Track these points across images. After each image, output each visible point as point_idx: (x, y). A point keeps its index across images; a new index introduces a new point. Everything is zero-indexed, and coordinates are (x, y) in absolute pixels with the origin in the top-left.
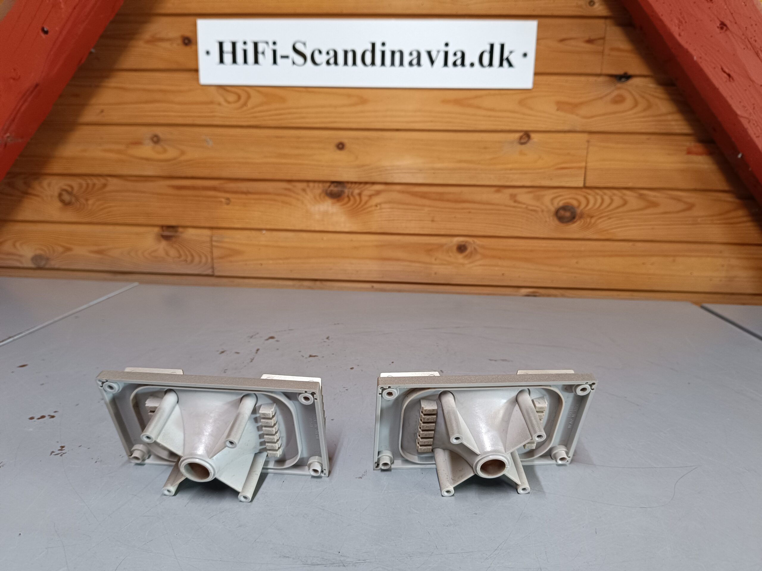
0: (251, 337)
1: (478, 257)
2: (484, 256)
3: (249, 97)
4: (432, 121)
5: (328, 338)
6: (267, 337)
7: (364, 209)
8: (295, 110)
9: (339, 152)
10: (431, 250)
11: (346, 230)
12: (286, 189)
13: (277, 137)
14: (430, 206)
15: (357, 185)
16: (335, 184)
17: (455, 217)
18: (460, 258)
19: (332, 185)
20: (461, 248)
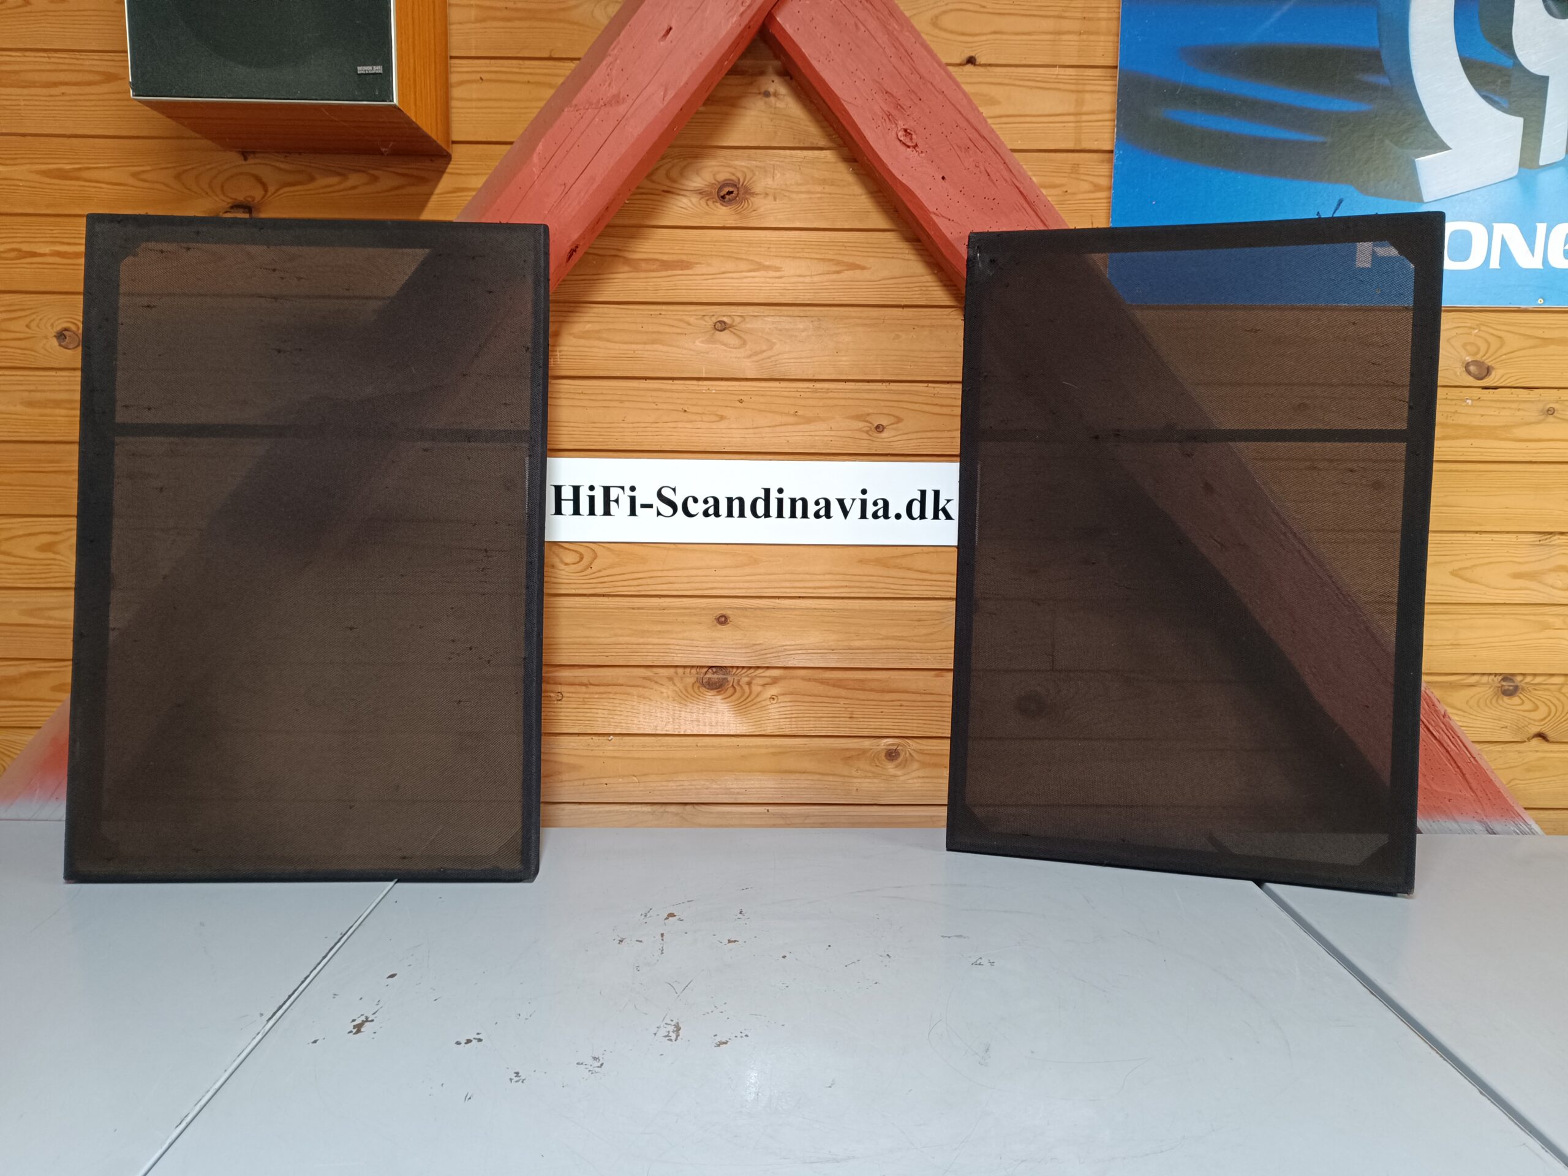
0: (645, 916)
1: (915, 765)
2: (924, 765)
3: (595, 557)
4: (846, 586)
5: (741, 913)
6: (666, 916)
7: (755, 704)
8: (659, 574)
9: (720, 627)
10: (850, 757)
11: (732, 733)
12: (644, 678)
13: (633, 609)
14: (846, 698)
15: (744, 671)
16: (714, 670)
17: (882, 712)
18: (890, 767)
19: (710, 670)
20: (892, 755)
